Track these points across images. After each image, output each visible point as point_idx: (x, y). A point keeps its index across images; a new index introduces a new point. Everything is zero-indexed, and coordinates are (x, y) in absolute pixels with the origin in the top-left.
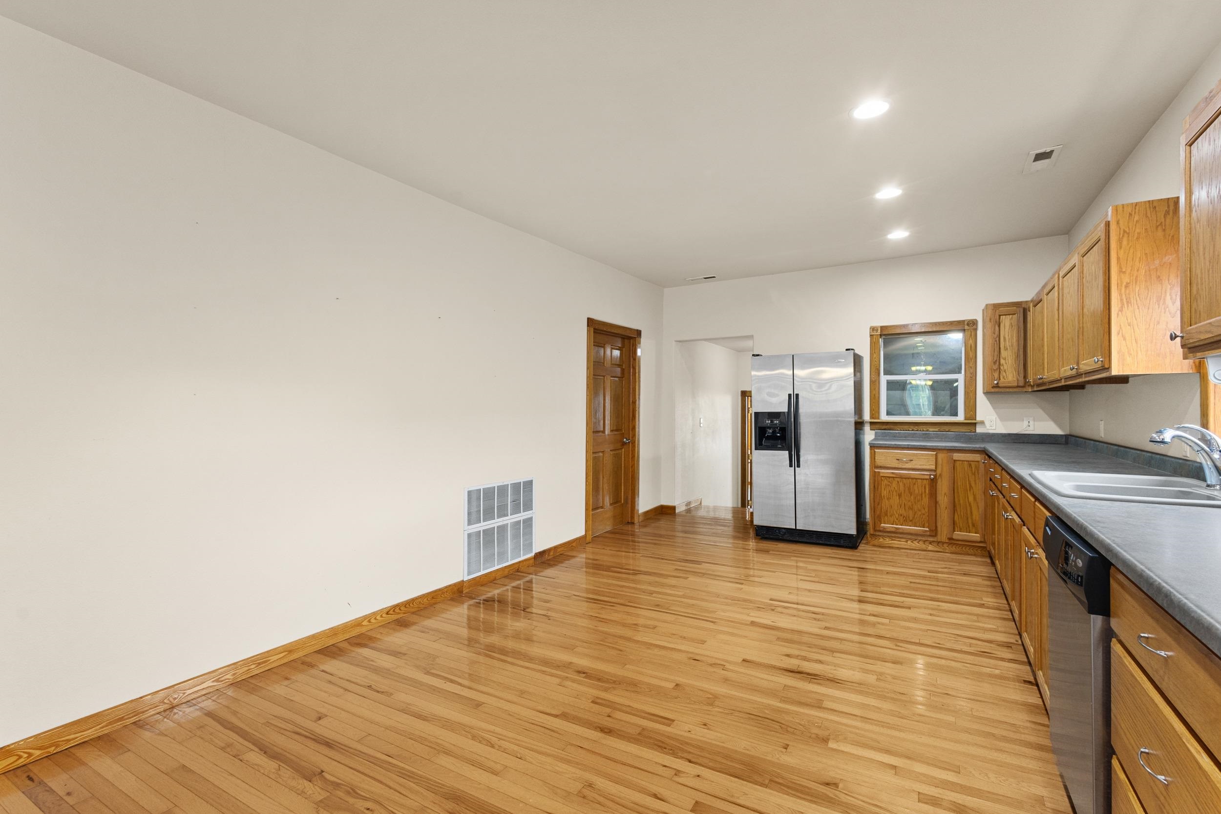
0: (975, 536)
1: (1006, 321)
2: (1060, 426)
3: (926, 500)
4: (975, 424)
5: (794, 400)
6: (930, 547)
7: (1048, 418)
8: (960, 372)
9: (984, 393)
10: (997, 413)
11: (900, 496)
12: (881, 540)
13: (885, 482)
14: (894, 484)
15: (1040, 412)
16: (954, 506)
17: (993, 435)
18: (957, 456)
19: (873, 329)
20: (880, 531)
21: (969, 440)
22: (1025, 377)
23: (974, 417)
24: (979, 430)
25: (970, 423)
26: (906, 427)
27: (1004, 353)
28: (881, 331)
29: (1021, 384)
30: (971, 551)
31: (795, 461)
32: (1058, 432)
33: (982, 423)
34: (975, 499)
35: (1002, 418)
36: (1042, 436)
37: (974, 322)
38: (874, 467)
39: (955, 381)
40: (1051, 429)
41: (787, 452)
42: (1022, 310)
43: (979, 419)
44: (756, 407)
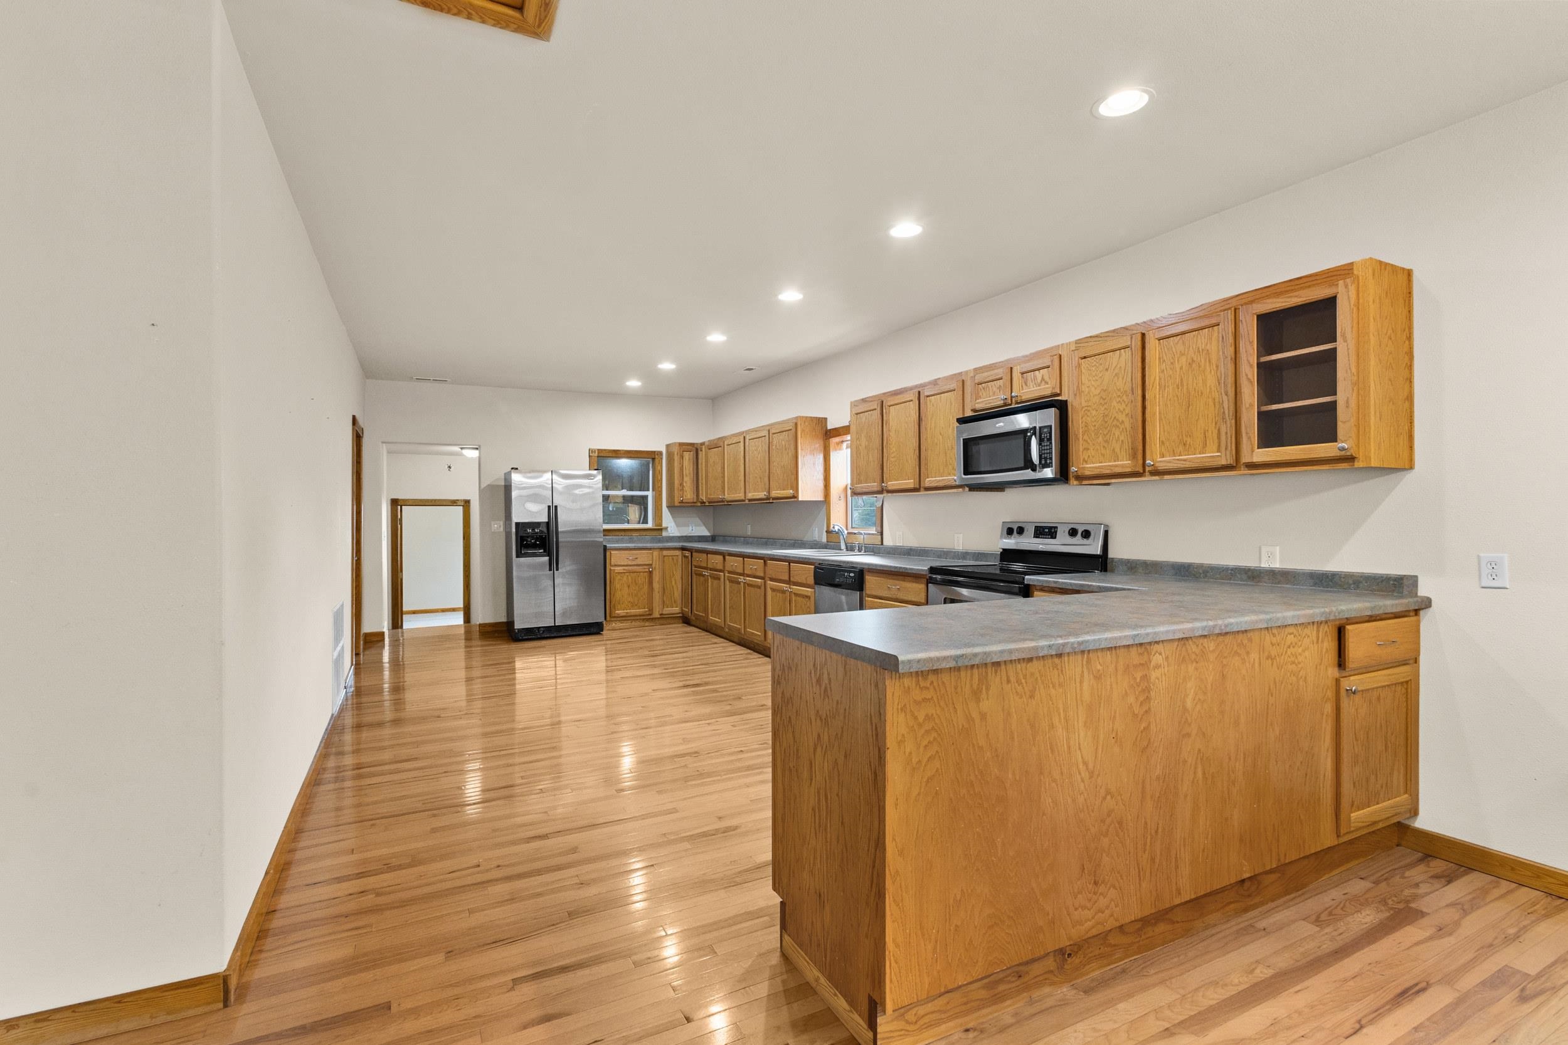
0: (676, 610)
1: (687, 455)
2: (709, 530)
3: (646, 587)
4: (661, 530)
5: (553, 510)
6: (647, 624)
7: (702, 524)
8: (648, 490)
9: (667, 507)
10: (675, 522)
11: (629, 586)
12: (614, 624)
13: (619, 577)
14: (625, 578)
15: (697, 520)
16: (664, 589)
17: (673, 537)
18: (665, 553)
19: (591, 451)
20: (615, 617)
21: (660, 541)
22: (698, 495)
23: (661, 525)
24: (664, 534)
25: (659, 529)
26: (617, 533)
27: (685, 479)
28: (598, 453)
29: (695, 501)
30: (673, 621)
31: (554, 565)
32: (707, 534)
33: (666, 528)
34: (676, 583)
35: (678, 525)
36: (699, 537)
37: (660, 453)
38: (611, 565)
39: (646, 497)
40: (704, 532)
41: (547, 558)
42: (695, 449)
43: (664, 525)
44: (517, 518)
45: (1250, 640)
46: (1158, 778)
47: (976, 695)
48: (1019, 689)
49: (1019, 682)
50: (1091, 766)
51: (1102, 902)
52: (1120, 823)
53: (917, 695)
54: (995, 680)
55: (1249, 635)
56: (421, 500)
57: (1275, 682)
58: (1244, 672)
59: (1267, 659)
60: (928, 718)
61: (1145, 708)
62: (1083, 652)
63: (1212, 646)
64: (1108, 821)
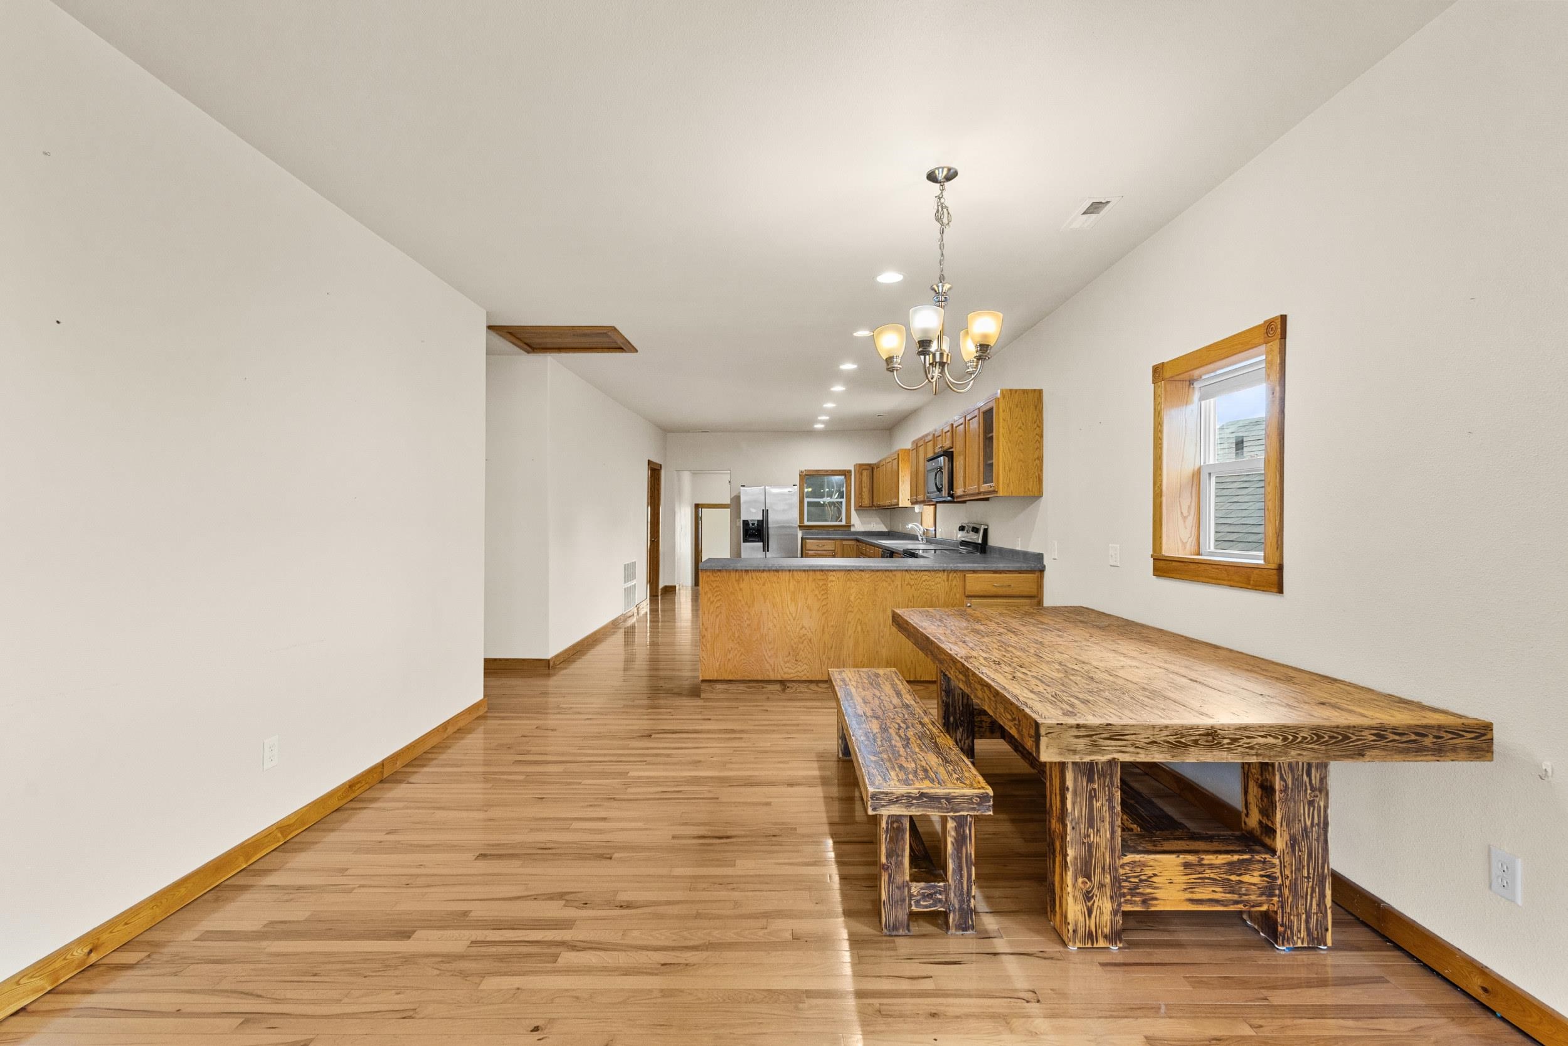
1: (865, 473)
2: (886, 527)
4: (850, 526)
5: (765, 513)
7: (881, 523)
8: (843, 498)
9: (854, 510)
10: (860, 520)
15: (878, 519)
18: (845, 542)
19: (801, 471)
21: (849, 534)
22: (873, 502)
23: (850, 523)
24: (853, 529)
25: (849, 526)
26: (818, 528)
27: (864, 490)
28: (807, 472)
29: (871, 505)
31: (765, 548)
32: (885, 530)
33: (854, 526)
35: (863, 523)
36: (879, 532)
37: (850, 472)
38: (806, 550)
39: (841, 502)
40: (882, 528)
41: (762, 543)
42: (872, 468)
43: (852, 523)
44: (744, 517)
45: (895, 575)
46: (832, 626)
47: (738, 581)
48: (758, 582)
49: (757, 579)
50: (794, 615)
51: (799, 668)
52: (810, 640)
53: (712, 578)
54: (747, 577)
55: (894, 573)
56: (713, 504)
57: (913, 596)
58: (890, 589)
59: (907, 585)
60: (716, 586)
61: (825, 596)
62: (790, 570)
63: (867, 576)
64: (804, 638)
